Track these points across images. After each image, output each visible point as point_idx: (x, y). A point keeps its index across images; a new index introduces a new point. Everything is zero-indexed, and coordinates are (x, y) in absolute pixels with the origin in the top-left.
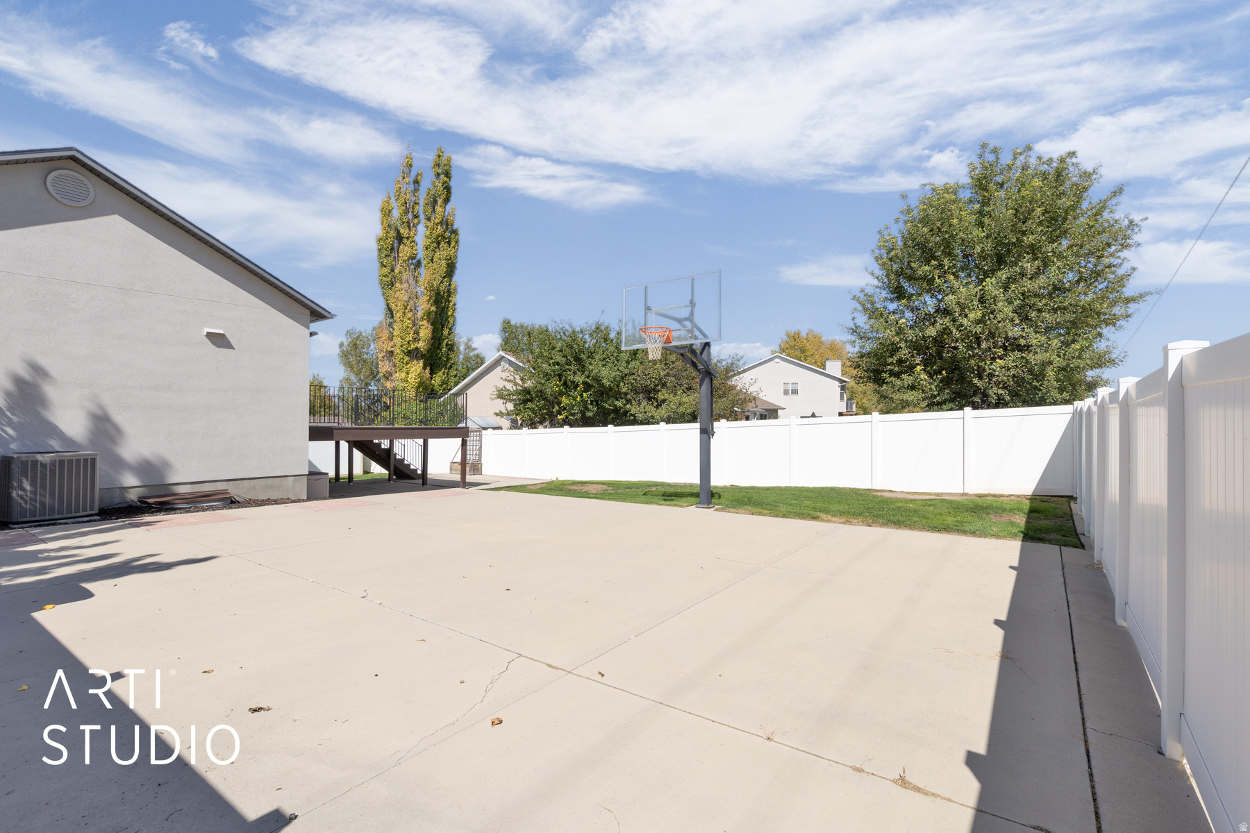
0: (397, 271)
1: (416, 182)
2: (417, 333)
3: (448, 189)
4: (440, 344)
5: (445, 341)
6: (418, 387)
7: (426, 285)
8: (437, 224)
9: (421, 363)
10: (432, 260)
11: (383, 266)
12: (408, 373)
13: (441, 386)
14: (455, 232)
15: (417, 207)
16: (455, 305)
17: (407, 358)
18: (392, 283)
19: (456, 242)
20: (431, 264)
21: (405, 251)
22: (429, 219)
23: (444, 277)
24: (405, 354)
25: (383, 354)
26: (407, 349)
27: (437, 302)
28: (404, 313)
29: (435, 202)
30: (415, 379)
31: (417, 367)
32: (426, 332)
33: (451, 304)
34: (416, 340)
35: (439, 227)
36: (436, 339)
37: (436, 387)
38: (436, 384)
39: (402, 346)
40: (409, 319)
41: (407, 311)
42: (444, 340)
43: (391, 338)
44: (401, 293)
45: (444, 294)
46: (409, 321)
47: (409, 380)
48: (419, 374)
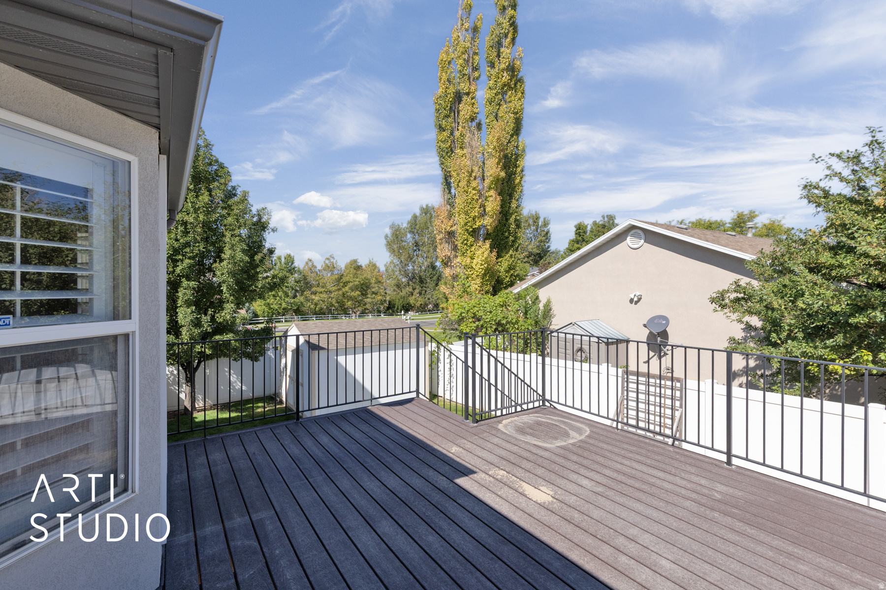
0: (457, 134)
1: (475, 30)
2: (483, 206)
3: (513, 24)
4: (507, 220)
5: (514, 217)
6: (485, 275)
7: (495, 144)
8: (503, 70)
9: (488, 244)
10: (496, 117)
11: (441, 129)
12: (472, 258)
13: (507, 272)
14: (520, 81)
15: (476, 58)
16: (522, 171)
17: (471, 239)
18: (451, 150)
19: (522, 93)
20: (495, 122)
21: (465, 109)
22: (492, 65)
23: (512, 136)
24: (469, 234)
25: (441, 236)
26: (471, 227)
27: (505, 167)
28: (469, 182)
29: (499, 44)
30: (482, 265)
31: (482, 252)
32: (493, 204)
33: (519, 169)
34: (483, 214)
35: (505, 74)
36: (505, 213)
37: (502, 274)
38: (502, 270)
39: (466, 224)
40: (474, 189)
41: (472, 179)
42: (512, 214)
43: (450, 216)
44: (462, 160)
45: (511, 157)
46: (474, 192)
47: (474, 267)
48: (486, 258)
